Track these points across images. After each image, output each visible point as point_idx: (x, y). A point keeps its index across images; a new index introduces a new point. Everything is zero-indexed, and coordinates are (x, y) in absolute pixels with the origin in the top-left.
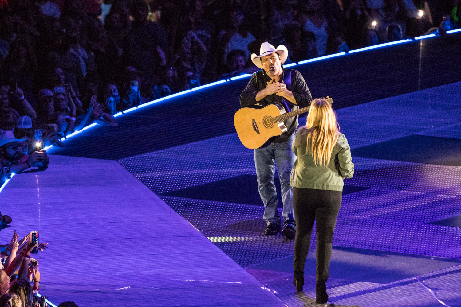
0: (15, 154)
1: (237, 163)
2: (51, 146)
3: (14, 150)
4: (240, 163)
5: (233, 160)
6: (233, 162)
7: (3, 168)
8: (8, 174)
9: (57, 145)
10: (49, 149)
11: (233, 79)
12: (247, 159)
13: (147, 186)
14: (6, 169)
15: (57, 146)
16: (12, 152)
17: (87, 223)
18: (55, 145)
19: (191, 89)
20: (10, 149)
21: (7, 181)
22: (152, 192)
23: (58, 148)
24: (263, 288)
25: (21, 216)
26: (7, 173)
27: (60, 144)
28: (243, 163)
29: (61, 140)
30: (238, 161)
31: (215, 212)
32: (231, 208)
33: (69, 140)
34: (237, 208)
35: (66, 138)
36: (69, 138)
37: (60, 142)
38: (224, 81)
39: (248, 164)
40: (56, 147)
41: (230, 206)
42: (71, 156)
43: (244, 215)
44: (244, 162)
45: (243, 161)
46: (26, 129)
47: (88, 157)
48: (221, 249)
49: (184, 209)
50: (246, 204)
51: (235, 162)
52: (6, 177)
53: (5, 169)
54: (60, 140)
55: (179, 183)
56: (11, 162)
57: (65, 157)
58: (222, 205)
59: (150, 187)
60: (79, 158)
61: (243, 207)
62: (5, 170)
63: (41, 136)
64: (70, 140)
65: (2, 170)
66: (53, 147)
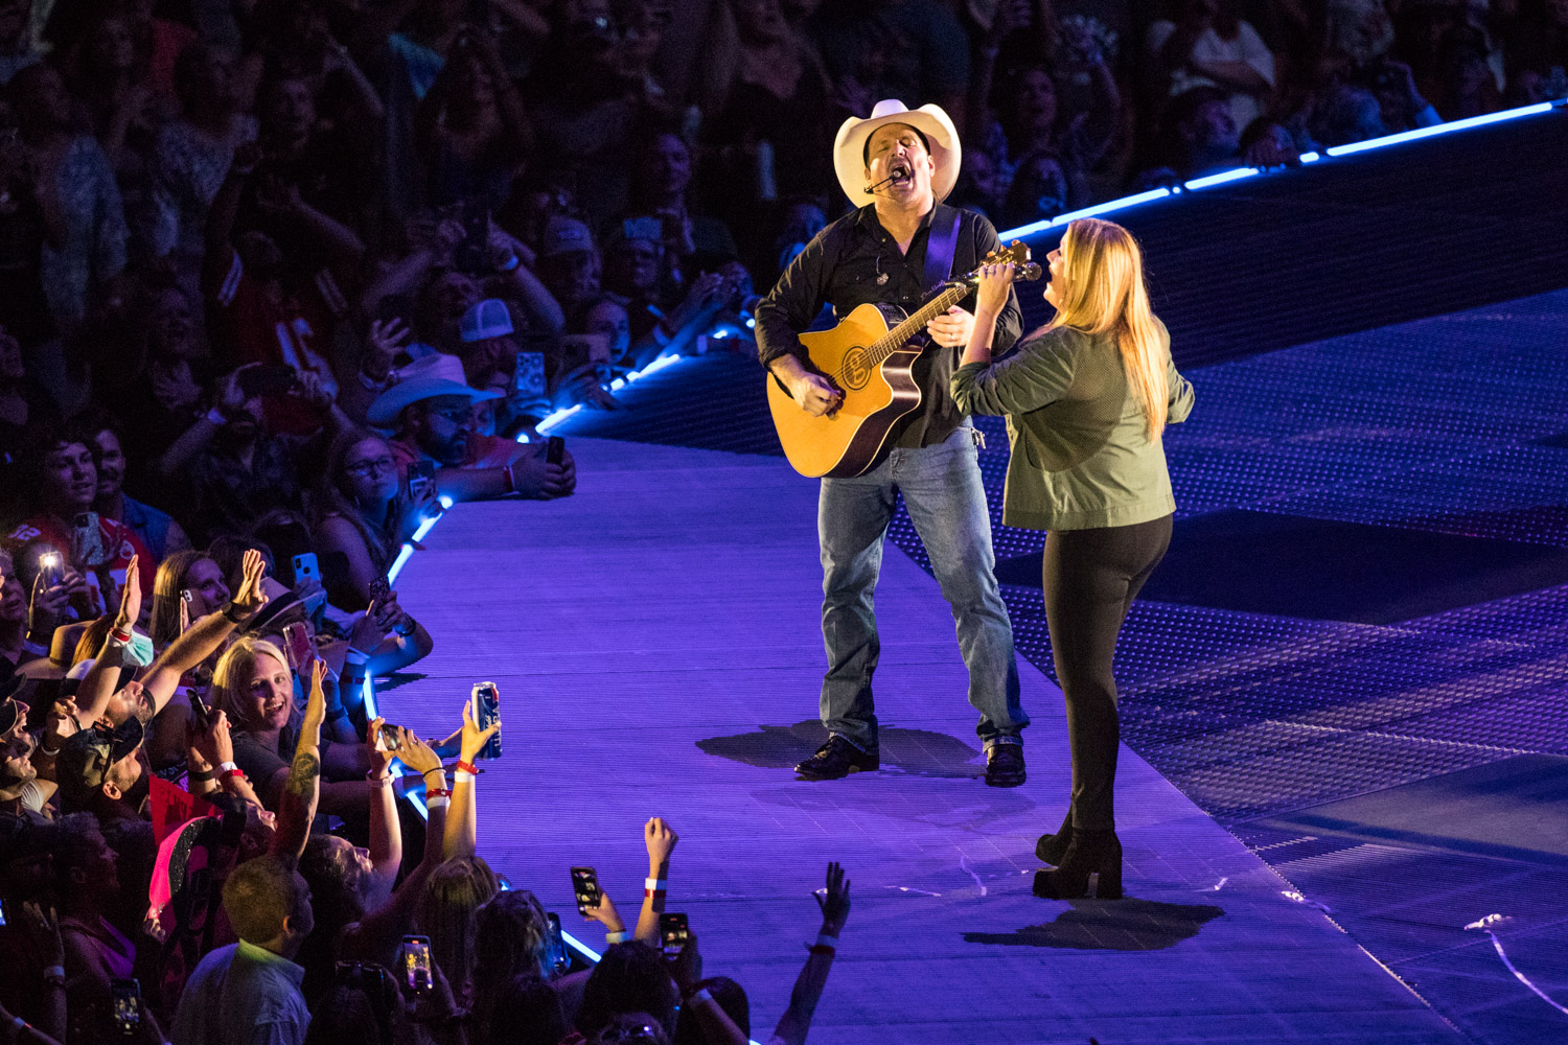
0: (456, 437)
1: (1206, 469)
2: (577, 408)
3: (454, 424)
4: (1215, 470)
5: (1192, 462)
6: (1190, 467)
7: (412, 482)
8: (430, 500)
9: (597, 406)
10: (569, 417)
11: (1192, 185)
12: (1237, 459)
13: (900, 546)
14: (423, 483)
15: (596, 409)
16: (445, 429)
17: (696, 668)
18: (589, 406)
19: (1051, 220)
20: (441, 418)
21: (426, 524)
22: (916, 567)
23: (599, 414)
24: (1288, 894)
25: (473, 644)
26: (424, 499)
27: (608, 402)
28: (1224, 472)
29: (610, 388)
30: (1209, 463)
31: (1131, 636)
32: (1183, 621)
33: (638, 386)
34: (1204, 624)
35: (626, 380)
36: (637, 382)
37: (607, 393)
38: (1161, 193)
39: (1241, 473)
40: (592, 411)
41: (1180, 614)
42: (642, 440)
43: (1229, 647)
44: (1230, 468)
45: (1226, 465)
46: (494, 340)
47: (701, 446)
48: (1148, 761)
49: (1024, 624)
50: (1235, 608)
51: (1198, 468)
52: (421, 512)
53: (417, 484)
54: (605, 388)
55: (1008, 535)
56: (438, 459)
57: (622, 445)
58: (1154, 610)
59: (911, 551)
60: (669, 447)
61: (1223, 619)
62: (417, 488)
63: (538, 375)
64: (642, 386)
65: (409, 491)
66: (584, 411)
